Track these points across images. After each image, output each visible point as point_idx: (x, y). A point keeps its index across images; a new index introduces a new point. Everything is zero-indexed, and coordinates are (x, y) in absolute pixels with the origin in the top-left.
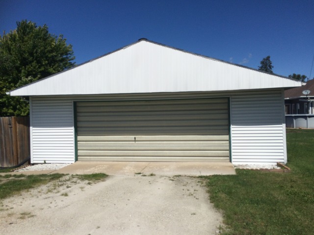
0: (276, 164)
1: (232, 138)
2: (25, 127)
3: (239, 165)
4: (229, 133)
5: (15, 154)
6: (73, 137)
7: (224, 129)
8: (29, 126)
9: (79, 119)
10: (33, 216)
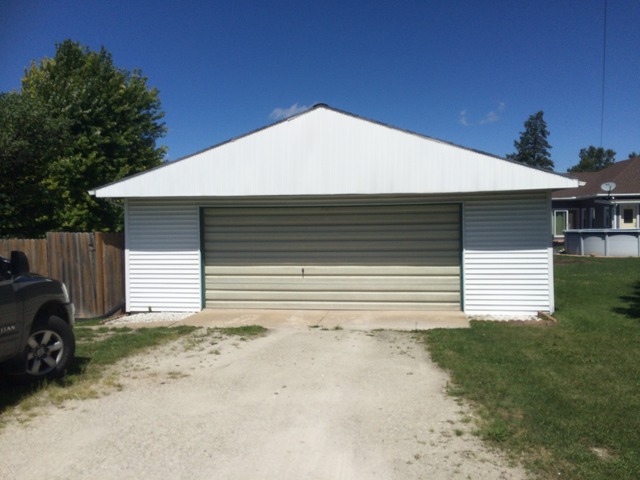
0: (536, 314)
1: (465, 271)
2: (117, 249)
3: (476, 316)
4: (460, 263)
5: (99, 295)
6: (199, 267)
7: (452, 257)
8: (122, 248)
9: (209, 236)
10: (186, 376)
